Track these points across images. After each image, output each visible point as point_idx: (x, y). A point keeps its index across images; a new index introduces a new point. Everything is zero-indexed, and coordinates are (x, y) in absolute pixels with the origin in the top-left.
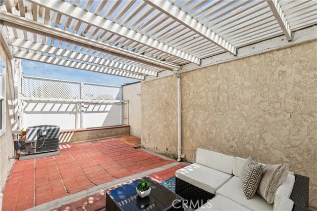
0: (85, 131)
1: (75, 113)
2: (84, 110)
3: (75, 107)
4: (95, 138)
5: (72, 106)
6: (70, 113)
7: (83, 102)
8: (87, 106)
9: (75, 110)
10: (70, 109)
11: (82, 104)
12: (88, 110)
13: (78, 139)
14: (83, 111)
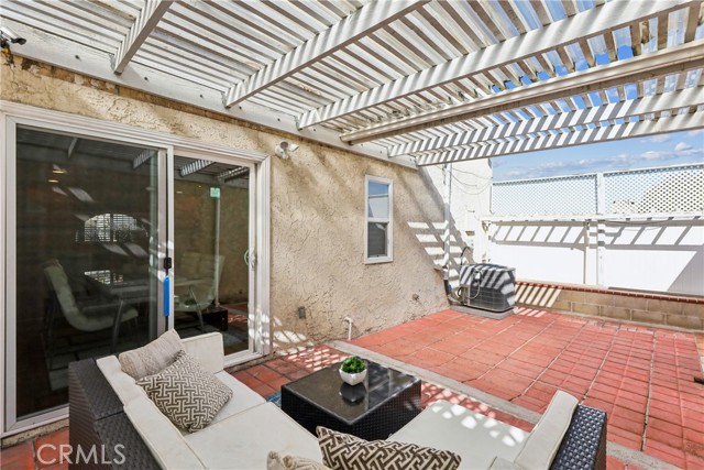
0: (602, 292)
1: (582, 248)
2: (608, 240)
3: (583, 233)
4: (621, 318)
5: (576, 231)
6: (572, 246)
7: (601, 221)
8: (616, 230)
9: (582, 241)
10: (571, 239)
11: (602, 226)
12: (618, 241)
13: (572, 307)
14: (601, 244)
